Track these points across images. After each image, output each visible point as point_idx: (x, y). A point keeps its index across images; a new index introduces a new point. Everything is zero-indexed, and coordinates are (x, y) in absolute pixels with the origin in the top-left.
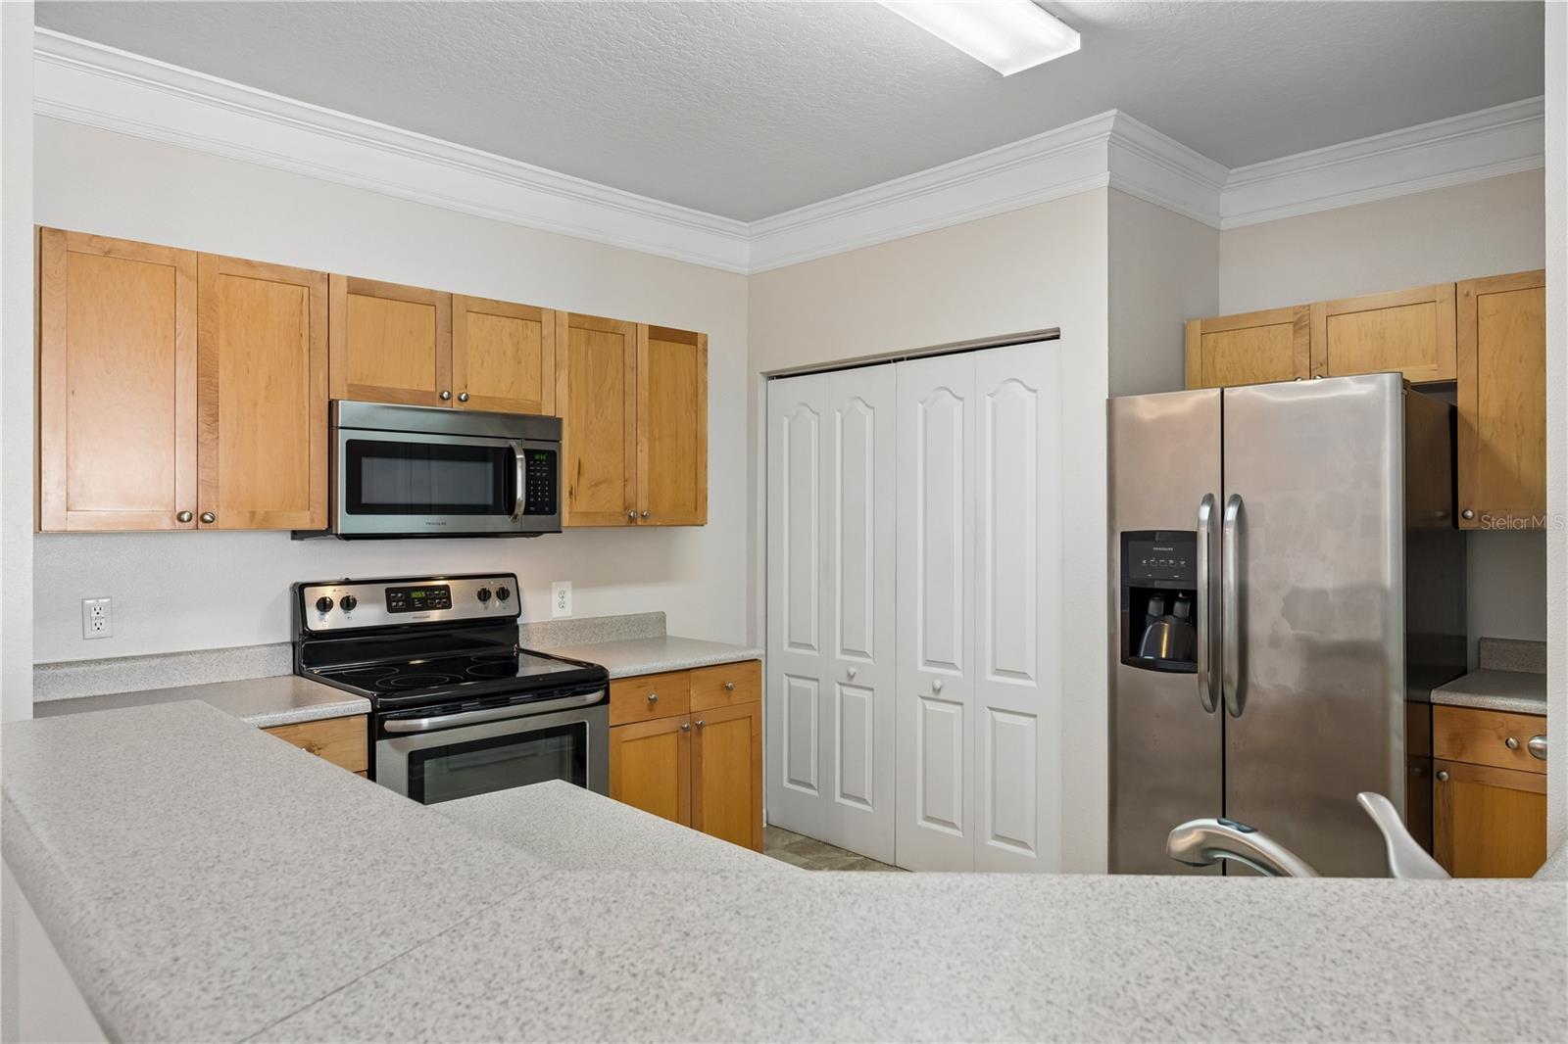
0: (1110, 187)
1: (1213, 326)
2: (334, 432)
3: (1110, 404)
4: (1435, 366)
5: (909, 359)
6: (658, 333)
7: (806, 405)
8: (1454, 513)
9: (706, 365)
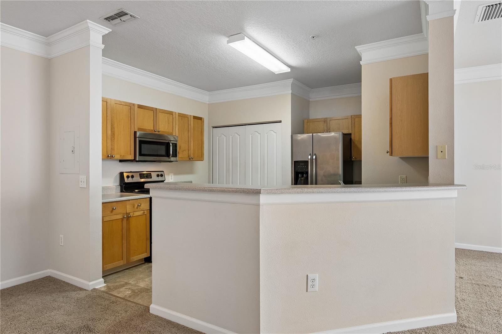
0: (291, 93)
1: (309, 121)
2: (136, 138)
3: (292, 136)
4: (348, 130)
5: (248, 125)
6: (195, 118)
7: (223, 134)
8: (351, 157)
9: (204, 125)
